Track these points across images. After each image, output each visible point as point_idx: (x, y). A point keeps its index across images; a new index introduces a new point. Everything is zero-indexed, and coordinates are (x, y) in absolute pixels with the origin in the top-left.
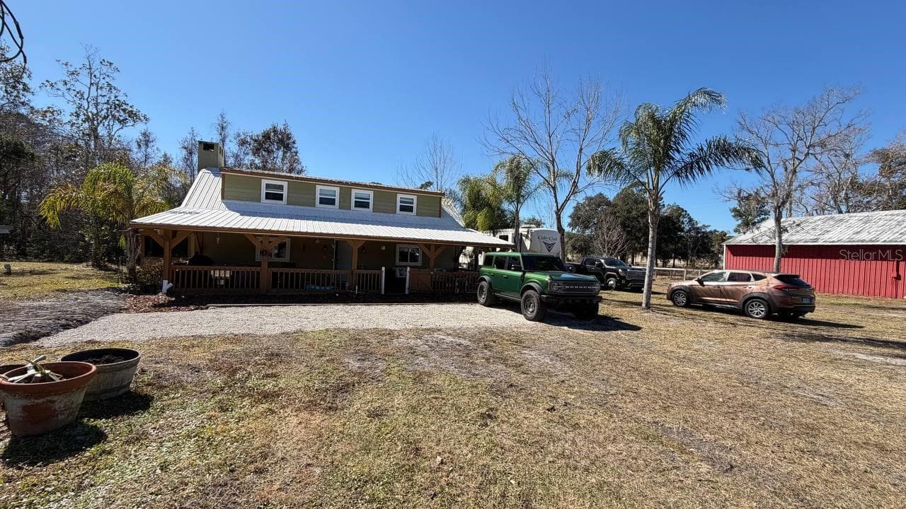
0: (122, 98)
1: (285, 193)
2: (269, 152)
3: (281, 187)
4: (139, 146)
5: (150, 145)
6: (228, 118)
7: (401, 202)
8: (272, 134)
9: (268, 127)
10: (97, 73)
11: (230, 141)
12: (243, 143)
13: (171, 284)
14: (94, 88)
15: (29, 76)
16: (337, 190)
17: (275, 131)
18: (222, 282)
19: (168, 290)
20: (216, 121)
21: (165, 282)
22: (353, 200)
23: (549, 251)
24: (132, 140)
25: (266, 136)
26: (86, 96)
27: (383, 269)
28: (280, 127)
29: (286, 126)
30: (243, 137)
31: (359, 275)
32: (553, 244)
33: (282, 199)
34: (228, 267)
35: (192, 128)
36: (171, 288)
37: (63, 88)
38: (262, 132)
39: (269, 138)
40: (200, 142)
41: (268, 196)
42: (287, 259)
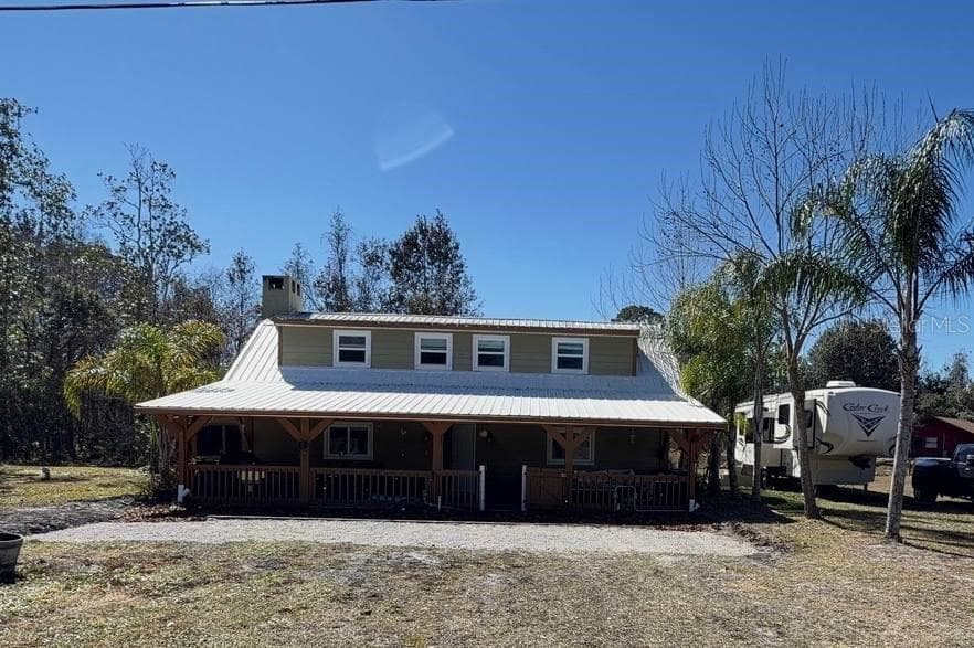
0: (178, 219)
1: (367, 349)
2: (417, 269)
3: (361, 341)
4: (232, 280)
5: (247, 276)
6: (346, 221)
7: (560, 352)
8: (420, 237)
9: (412, 226)
10: (148, 183)
11: (352, 260)
12: (372, 260)
13: (187, 490)
14: (145, 207)
15: (73, 196)
16: (449, 337)
17: (423, 231)
18: (250, 489)
19: (185, 498)
20: (328, 228)
21: (181, 487)
22: (476, 354)
23: (868, 434)
24: (223, 272)
25: (410, 242)
26: (135, 221)
27: (482, 468)
28: (431, 222)
29: (440, 219)
30: (370, 251)
31: (444, 478)
32: (879, 419)
33: (363, 360)
34: (258, 467)
35: (298, 244)
36: (188, 495)
37: (108, 214)
38: (404, 235)
39: (416, 246)
40: (265, 278)
41: (345, 356)
42: (370, 455)
